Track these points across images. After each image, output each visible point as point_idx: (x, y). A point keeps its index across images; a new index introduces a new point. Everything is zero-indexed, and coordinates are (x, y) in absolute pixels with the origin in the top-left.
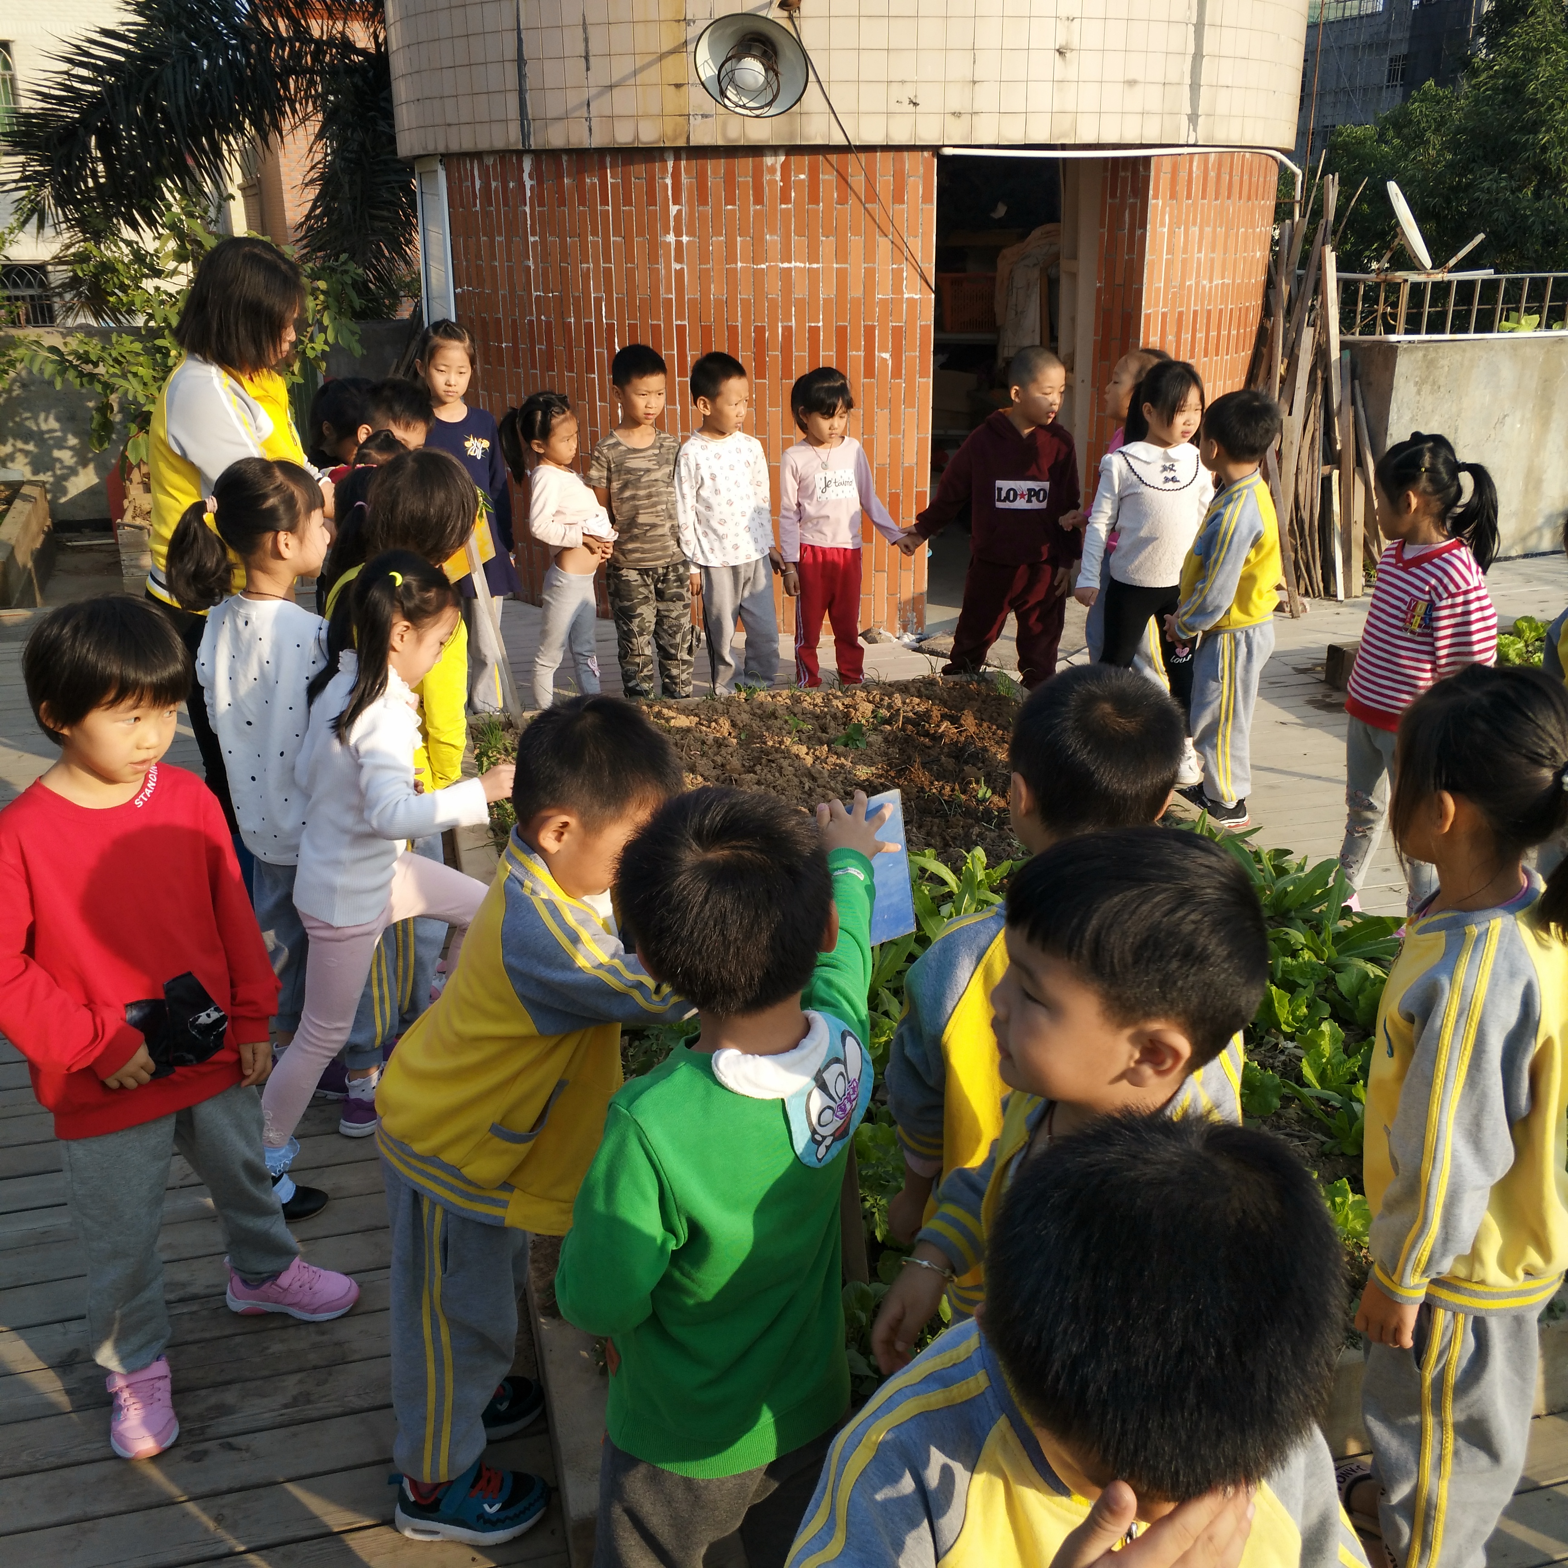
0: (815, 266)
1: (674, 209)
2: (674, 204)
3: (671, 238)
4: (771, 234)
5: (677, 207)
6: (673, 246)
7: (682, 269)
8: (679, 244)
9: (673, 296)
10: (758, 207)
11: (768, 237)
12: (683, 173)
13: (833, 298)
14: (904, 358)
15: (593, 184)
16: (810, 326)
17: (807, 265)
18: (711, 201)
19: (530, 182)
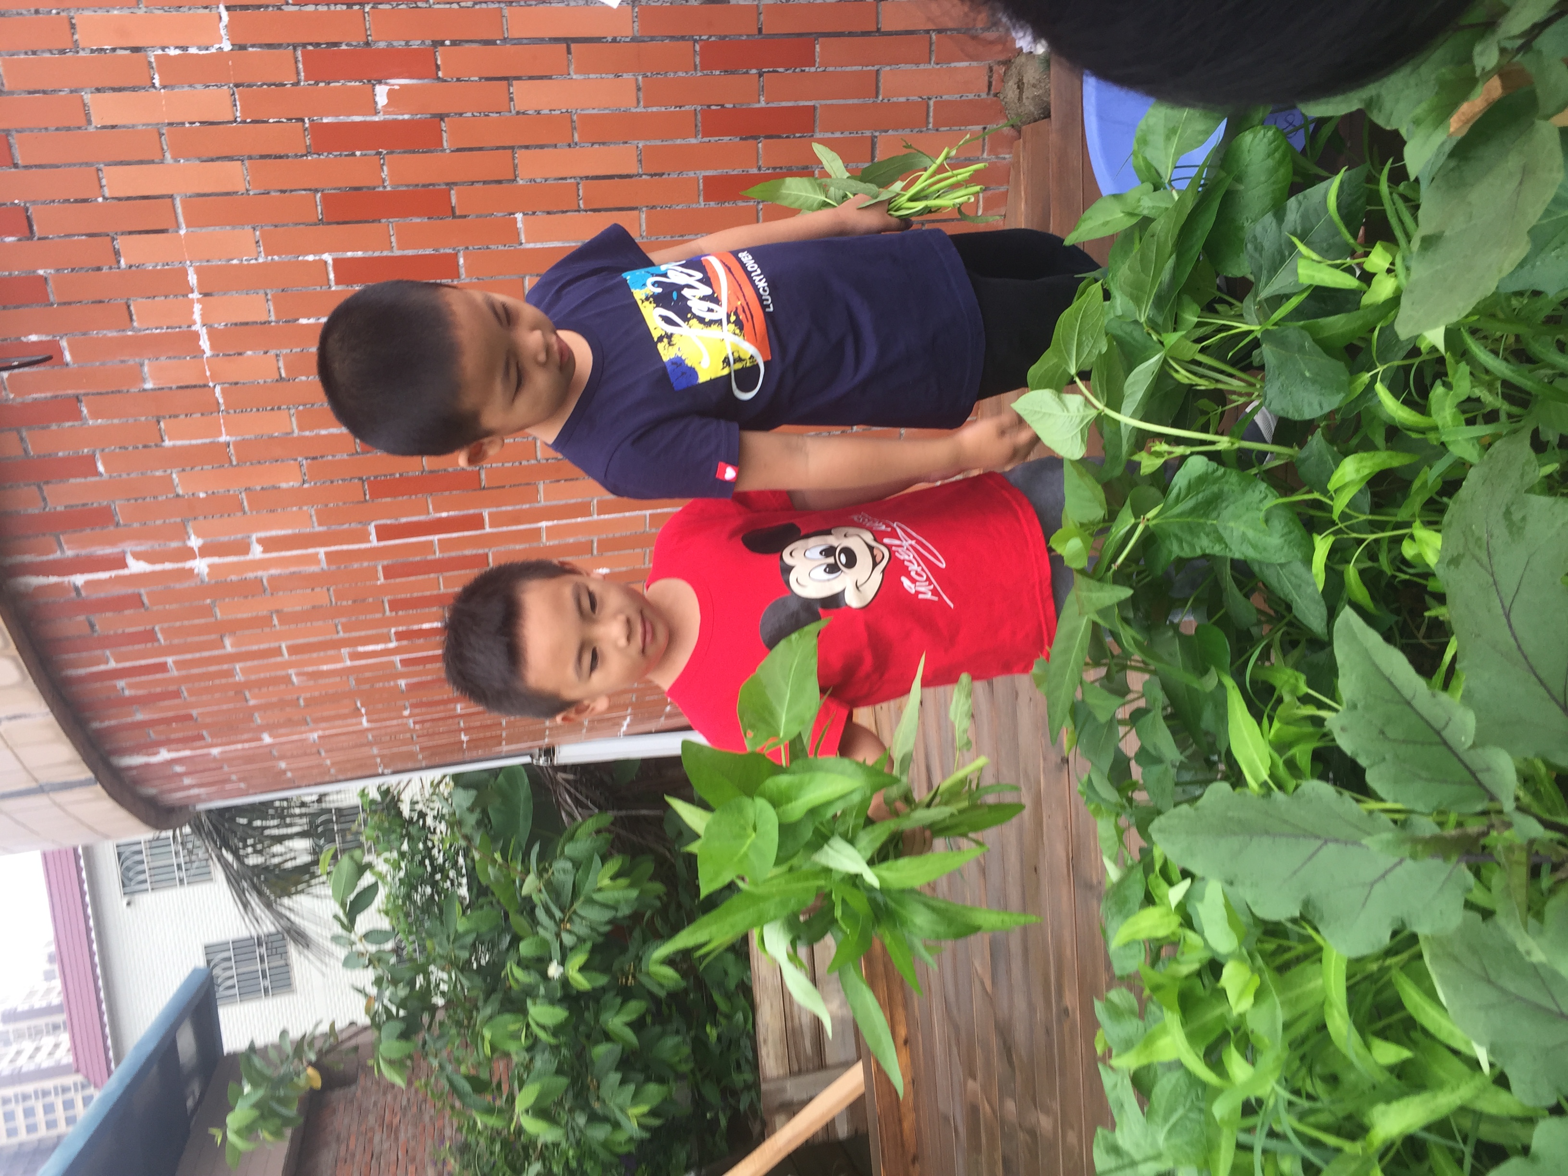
1: (136, 566)
2: (124, 565)
3: (201, 565)
4: (144, 380)
5: (130, 560)
6: (216, 560)
7: (260, 541)
8: (205, 551)
9: (322, 551)
10: (85, 411)
11: (149, 385)
12: (51, 557)
13: (262, 234)
14: (382, 45)
15: (130, 686)
16: (337, 283)
17: (195, 296)
18: (97, 502)
19: (164, 755)
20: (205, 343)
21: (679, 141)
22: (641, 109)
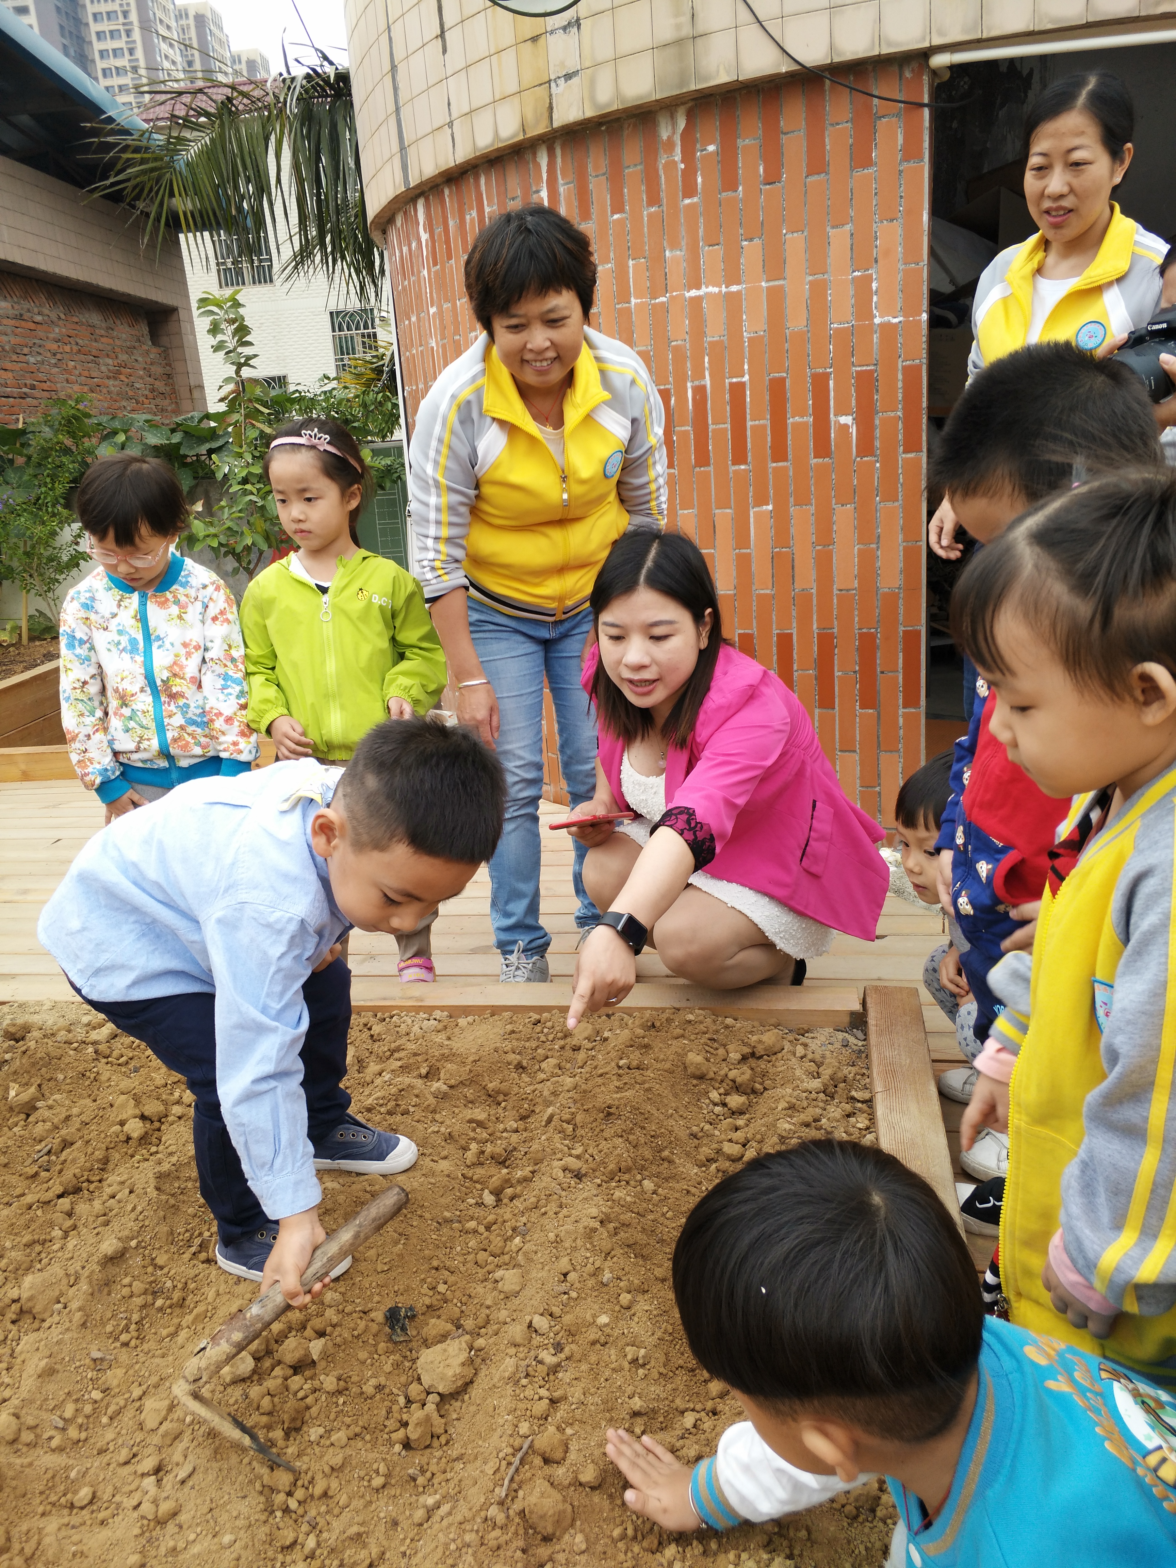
0: (734, 288)
4: (671, 250)
10: (653, 210)
11: (667, 253)
12: (560, 177)
13: (763, 337)
14: (877, 422)
15: (472, 220)
16: (731, 384)
17: (724, 289)
18: (594, 211)
19: (424, 237)
20: (693, 293)
21: (815, 617)
22: (835, 592)
